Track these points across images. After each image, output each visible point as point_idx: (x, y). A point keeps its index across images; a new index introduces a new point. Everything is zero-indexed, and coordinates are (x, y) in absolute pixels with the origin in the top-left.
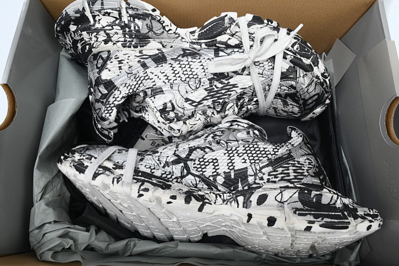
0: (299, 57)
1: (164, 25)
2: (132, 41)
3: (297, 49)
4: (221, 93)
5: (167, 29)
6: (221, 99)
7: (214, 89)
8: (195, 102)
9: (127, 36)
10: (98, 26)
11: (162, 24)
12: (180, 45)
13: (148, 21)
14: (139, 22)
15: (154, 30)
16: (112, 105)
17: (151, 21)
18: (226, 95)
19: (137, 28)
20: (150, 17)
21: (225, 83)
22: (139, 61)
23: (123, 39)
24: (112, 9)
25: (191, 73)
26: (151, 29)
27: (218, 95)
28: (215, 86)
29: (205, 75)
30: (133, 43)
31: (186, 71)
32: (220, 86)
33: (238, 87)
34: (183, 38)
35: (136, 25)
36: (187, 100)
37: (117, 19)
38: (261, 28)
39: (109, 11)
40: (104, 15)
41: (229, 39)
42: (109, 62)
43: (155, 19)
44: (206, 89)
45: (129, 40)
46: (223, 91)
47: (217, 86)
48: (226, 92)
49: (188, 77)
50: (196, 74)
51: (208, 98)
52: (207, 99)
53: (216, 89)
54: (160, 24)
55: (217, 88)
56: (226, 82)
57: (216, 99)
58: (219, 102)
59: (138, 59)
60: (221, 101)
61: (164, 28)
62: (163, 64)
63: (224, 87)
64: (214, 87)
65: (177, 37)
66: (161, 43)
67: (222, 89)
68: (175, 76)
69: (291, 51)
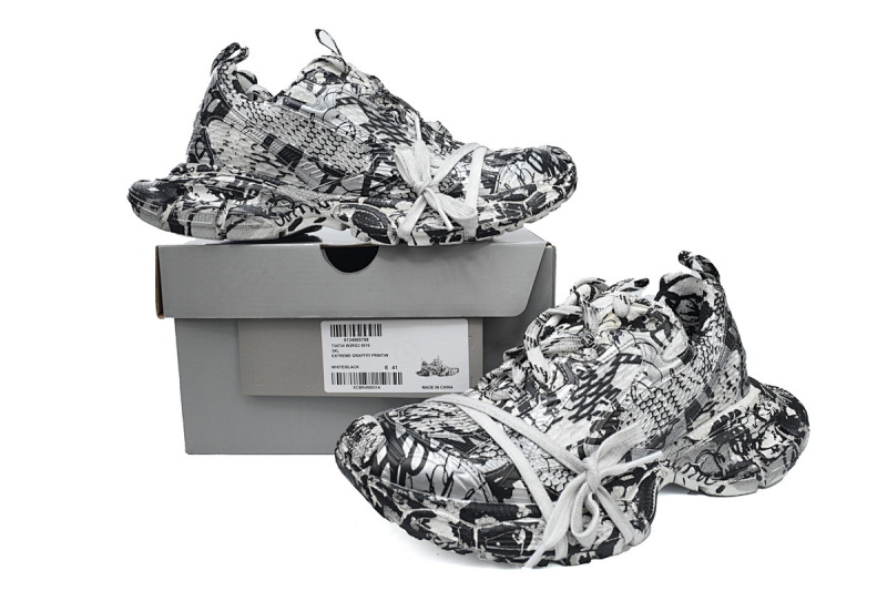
0: (506, 523)
1: (698, 474)
2: (732, 425)
3: (517, 535)
4: (590, 396)
5: (692, 470)
6: (583, 386)
7: (607, 397)
8: (624, 362)
9: (741, 428)
10: (772, 428)
11: (702, 473)
12: (667, 451)
13: (725, 466)
14: (736, 458)
15: (712, 457)
16: (719, 312)
17: (721, 469)
18: (580, 396)
19: (735, 447)
20: (724, 473)
21: (595, 414)
22: (713, 396)
23: (744, 421)
24: (774, 459)
25: (652, 409)
26: (718, 457)
27: (593, 390)
28: (607, 404)
29: (631, 415)
30: (729, 423)
31: (659, 409)
32: (601, 408)
33: (570, 419)
34: (668, 466)
35: (737, 453)
36: (638, 361)
37: (760, 448)
38: (598, 538)
39: (777, 454)
40: (777, 446)
41: (624, 495)
42: (740, 379)
43: (716, 475)
44: (618, 391)
45: (736, 425)
46: (589, 400)
47: (603, 405)
48: (584, 400)
49: (653, 399)
50: (643, 410)
51: (607, 379)
52: (607, 375)
53: (603, 398)
54: (705, 471)
55: (602, 402)
56: (594, 419)
57: (593, 382)
58: (584, 379)
59: (715, 399)
60: (582, 382)
61: (697, 469)
62: (688, 405)
63: (593, 409)
64: (608, 401)
65: (674, 464)
66: (694, 442)
67: (593, 404)
68: (671, 392)
69: (530, 524)
